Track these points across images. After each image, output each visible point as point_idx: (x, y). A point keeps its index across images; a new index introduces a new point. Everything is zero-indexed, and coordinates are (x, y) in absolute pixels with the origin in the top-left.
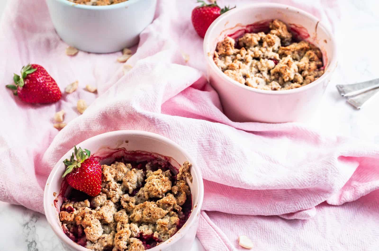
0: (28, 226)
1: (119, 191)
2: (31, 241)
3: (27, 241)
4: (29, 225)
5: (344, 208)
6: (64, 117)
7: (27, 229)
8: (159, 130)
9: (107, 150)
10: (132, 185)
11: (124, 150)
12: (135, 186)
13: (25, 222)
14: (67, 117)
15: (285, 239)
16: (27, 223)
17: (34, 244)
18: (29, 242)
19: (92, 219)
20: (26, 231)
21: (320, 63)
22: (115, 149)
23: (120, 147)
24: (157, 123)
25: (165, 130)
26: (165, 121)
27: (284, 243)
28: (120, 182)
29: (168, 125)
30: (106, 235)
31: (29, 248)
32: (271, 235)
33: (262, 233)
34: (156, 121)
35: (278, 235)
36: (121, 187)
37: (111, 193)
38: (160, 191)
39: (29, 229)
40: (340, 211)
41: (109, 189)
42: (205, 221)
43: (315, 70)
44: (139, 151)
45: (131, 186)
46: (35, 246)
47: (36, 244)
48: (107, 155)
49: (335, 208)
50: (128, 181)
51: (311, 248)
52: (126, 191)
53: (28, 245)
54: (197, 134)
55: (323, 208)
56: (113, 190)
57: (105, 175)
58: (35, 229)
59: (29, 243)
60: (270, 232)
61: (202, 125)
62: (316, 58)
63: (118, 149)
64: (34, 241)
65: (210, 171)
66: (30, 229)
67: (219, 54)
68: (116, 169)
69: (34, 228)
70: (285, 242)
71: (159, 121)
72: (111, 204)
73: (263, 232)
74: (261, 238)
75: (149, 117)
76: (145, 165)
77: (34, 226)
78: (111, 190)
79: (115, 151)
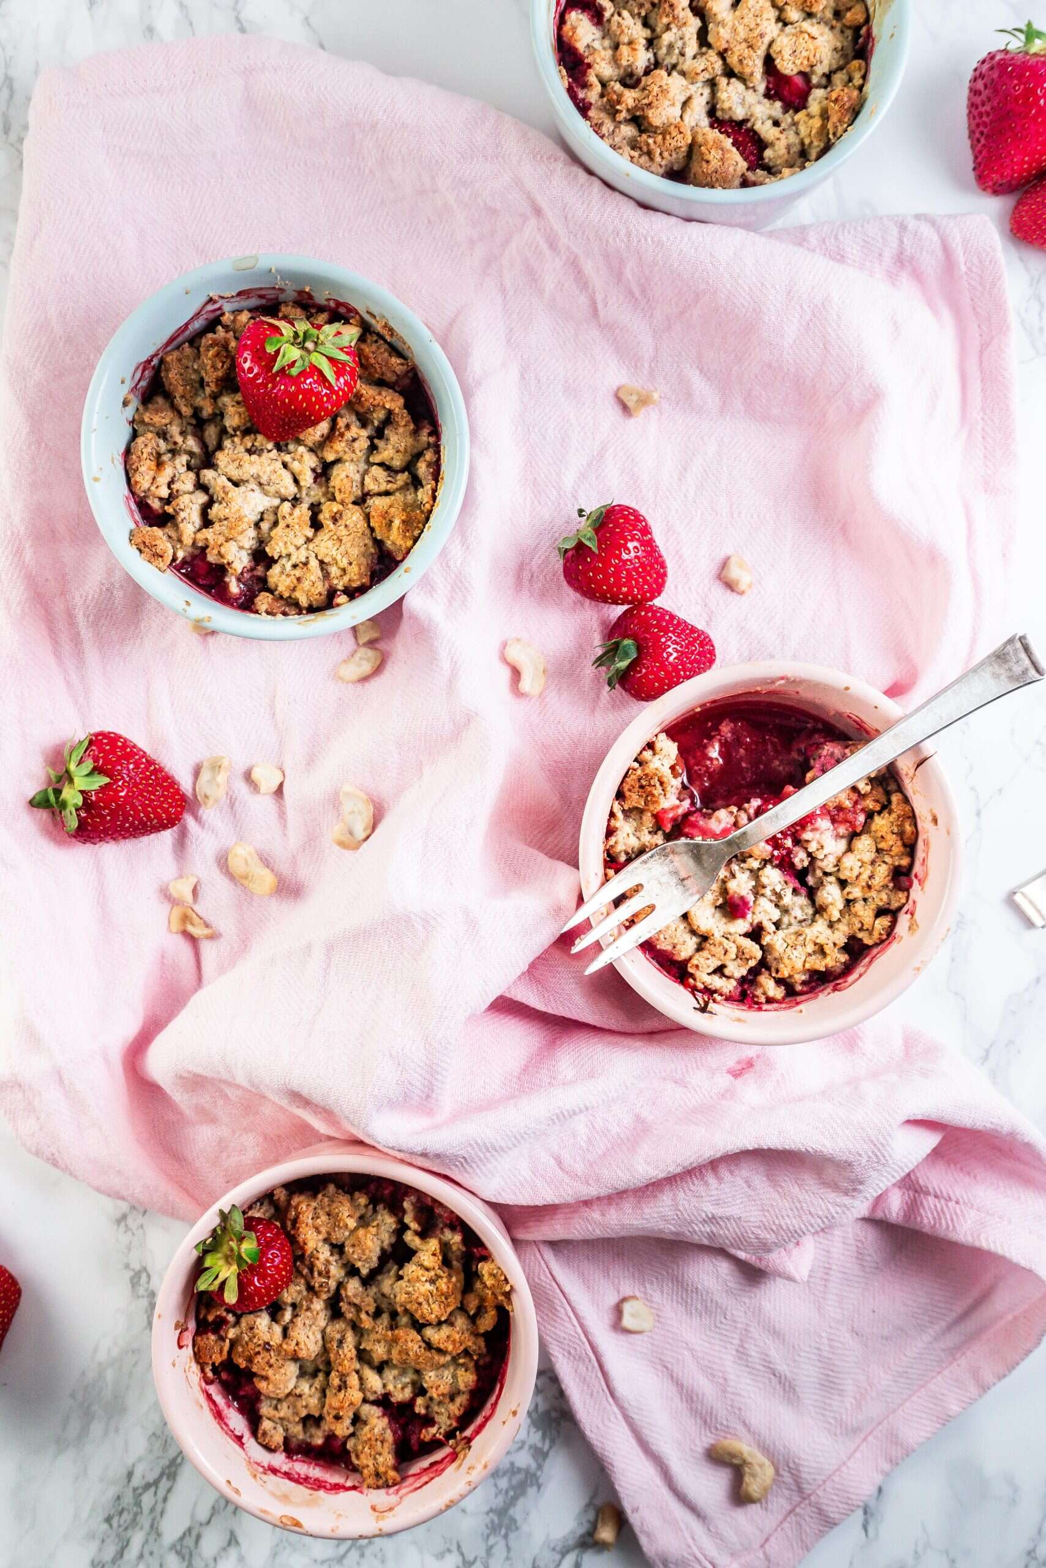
0: (126, 1226)
1: (337, 1272)
2: (137, 1267)
3: (127, 1266)
4: (130, 1221)
6: (195, 892)
7: (126, 1232)
12: (374, 1263)
13: (118, 1215)
14: (203, 892)
16: (124, 1217)
17: (144, 1276)
18: (133, 1270)
19: (271, 1366)
20: (125, 1239)
21: (905, 862)
27: (723, 1320)
28: (338, 1249)
30: (305, 1387)
31: (133, 1287)
35: (712, 1301)
36: (339, 1263)
37: (317, 1281)
39: (129, 1233)
41: (311, 1271)
42: (544, 1266)
43: (885, 886)
46: (148, 1282)
47: (149, 1276)
52: (352, 1271)
53: (132, 1279)
56: (320, 1274)
57: (302, 1244)
58: (144, 1234)
59: (132, 1273)
62: (898, 848)
64: (145, 1269)
65: (567, 1179)
66: (133, 1234)
67: (626, 807)
68: (329, 1214)
69: (141, 1231)
72: (318, 1305)
76: (403, 1200)
77: (142, 1226)
78: (316, 1274)
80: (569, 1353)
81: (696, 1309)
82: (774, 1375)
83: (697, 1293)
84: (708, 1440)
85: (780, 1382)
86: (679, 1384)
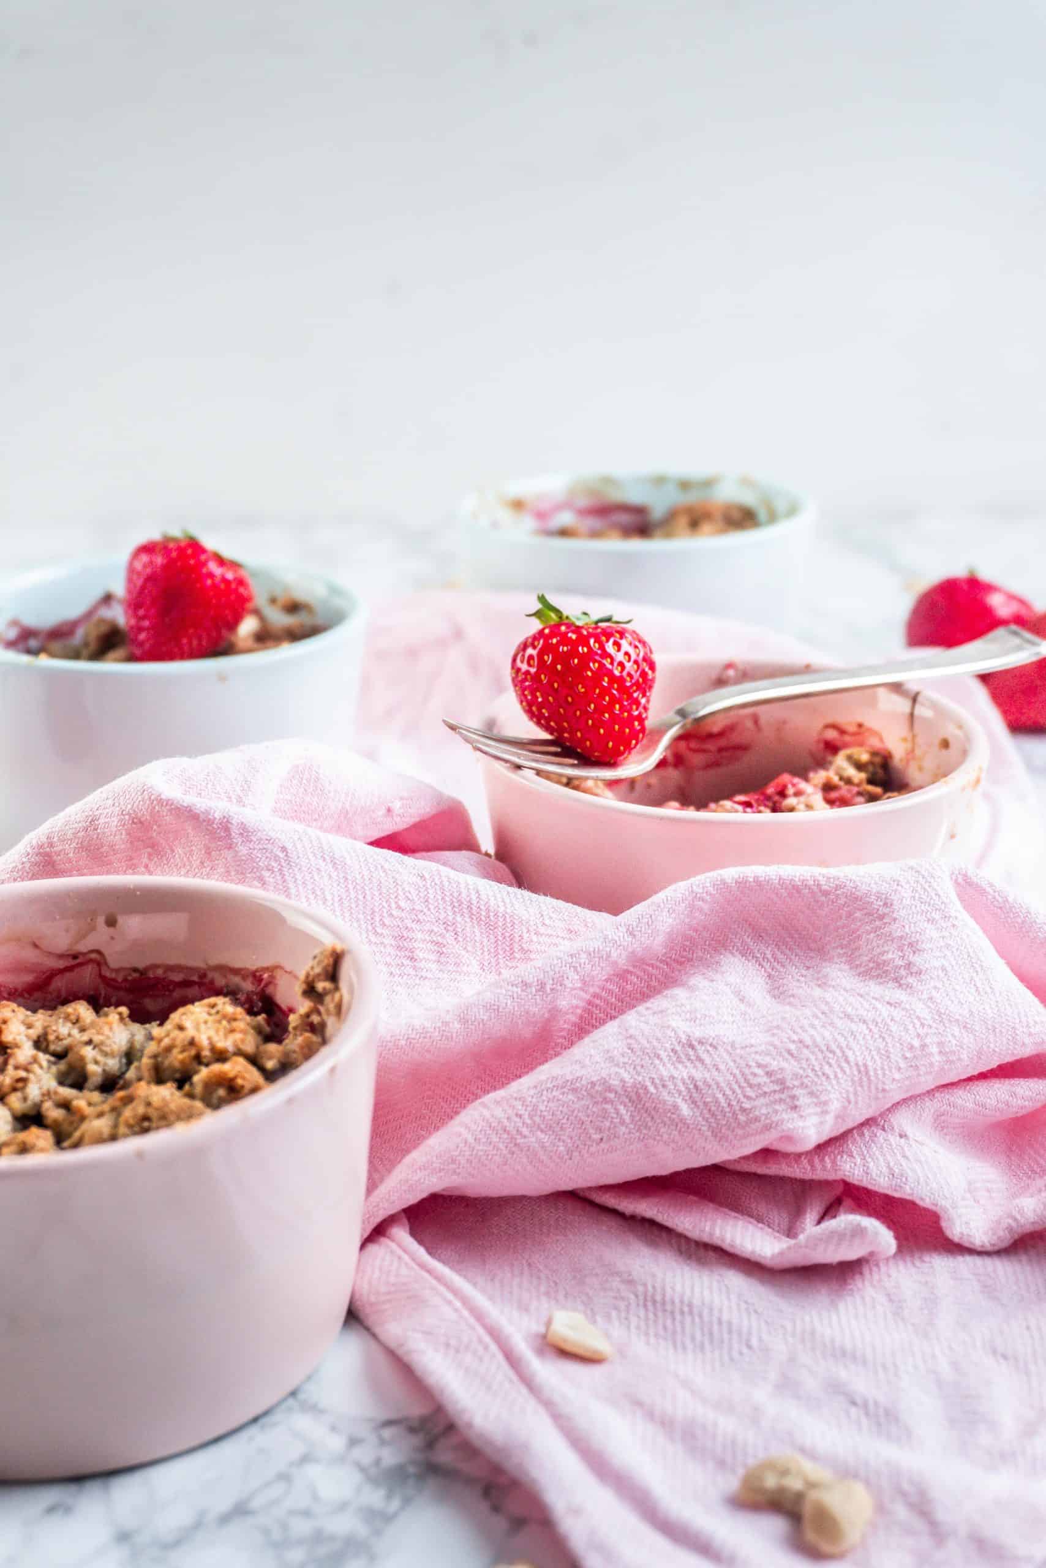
1: (45, 1077)
5: (1020, 1261)
8: (243, 869)
9: (30, 955)
10: (100, 1058)
11: (99, 964)
12: (113, 1062)
15: (750, 1333)
22: (61, 956)
23: (83, 947)
24: (237, 839)
25: (270, 869)
26: (272, 834)
27: (745, 1350)
28: (59, 1056)
29: (284, 849)
32: (688, 1319)
33: (651, 1316)
34: (235, 831)
35: (720, 1322)
36: (54, 1069)
37: (8, 1076)
38: (205, 1043)
40: (1002, 1269)
44: (155, 967)
45: (96, 1062)
48: (29, 978)
49: (978, 1261)
50: (90, 1042)
51: (865, 1363)
52: (76, 1078)
54: (399, 907)
55: (927, 1258)
56: (18, 1067)
60: (686, 1309)
61: (422, 877)
63: (75, 957)
70: (749, 1347)
71: (246, 832)
73: (655, 1315)
74: (647, 1334)
75: (207, 812)
78: (10, 1064)
79: (61, 964)
80: (447, 1345)
81: (693, 1338)
82: (854, 1403)
83: (691, 1312)
84: (732, 1483)
85: (867, 1414)
86: (665, 1423)
